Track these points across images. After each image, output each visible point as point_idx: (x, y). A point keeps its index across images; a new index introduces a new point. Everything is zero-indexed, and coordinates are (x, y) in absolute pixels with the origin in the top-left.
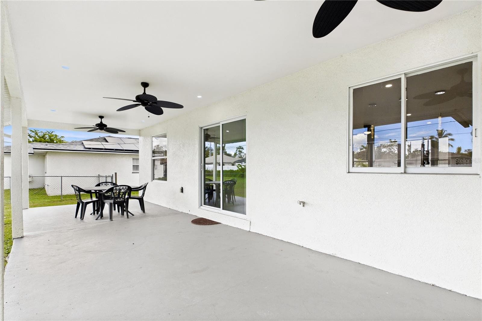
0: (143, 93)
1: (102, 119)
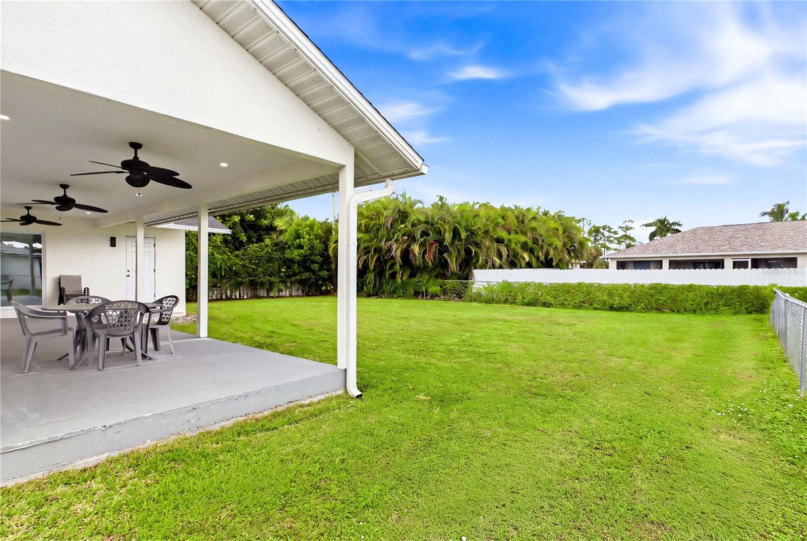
0: (63, 195)
1: (138, 151)
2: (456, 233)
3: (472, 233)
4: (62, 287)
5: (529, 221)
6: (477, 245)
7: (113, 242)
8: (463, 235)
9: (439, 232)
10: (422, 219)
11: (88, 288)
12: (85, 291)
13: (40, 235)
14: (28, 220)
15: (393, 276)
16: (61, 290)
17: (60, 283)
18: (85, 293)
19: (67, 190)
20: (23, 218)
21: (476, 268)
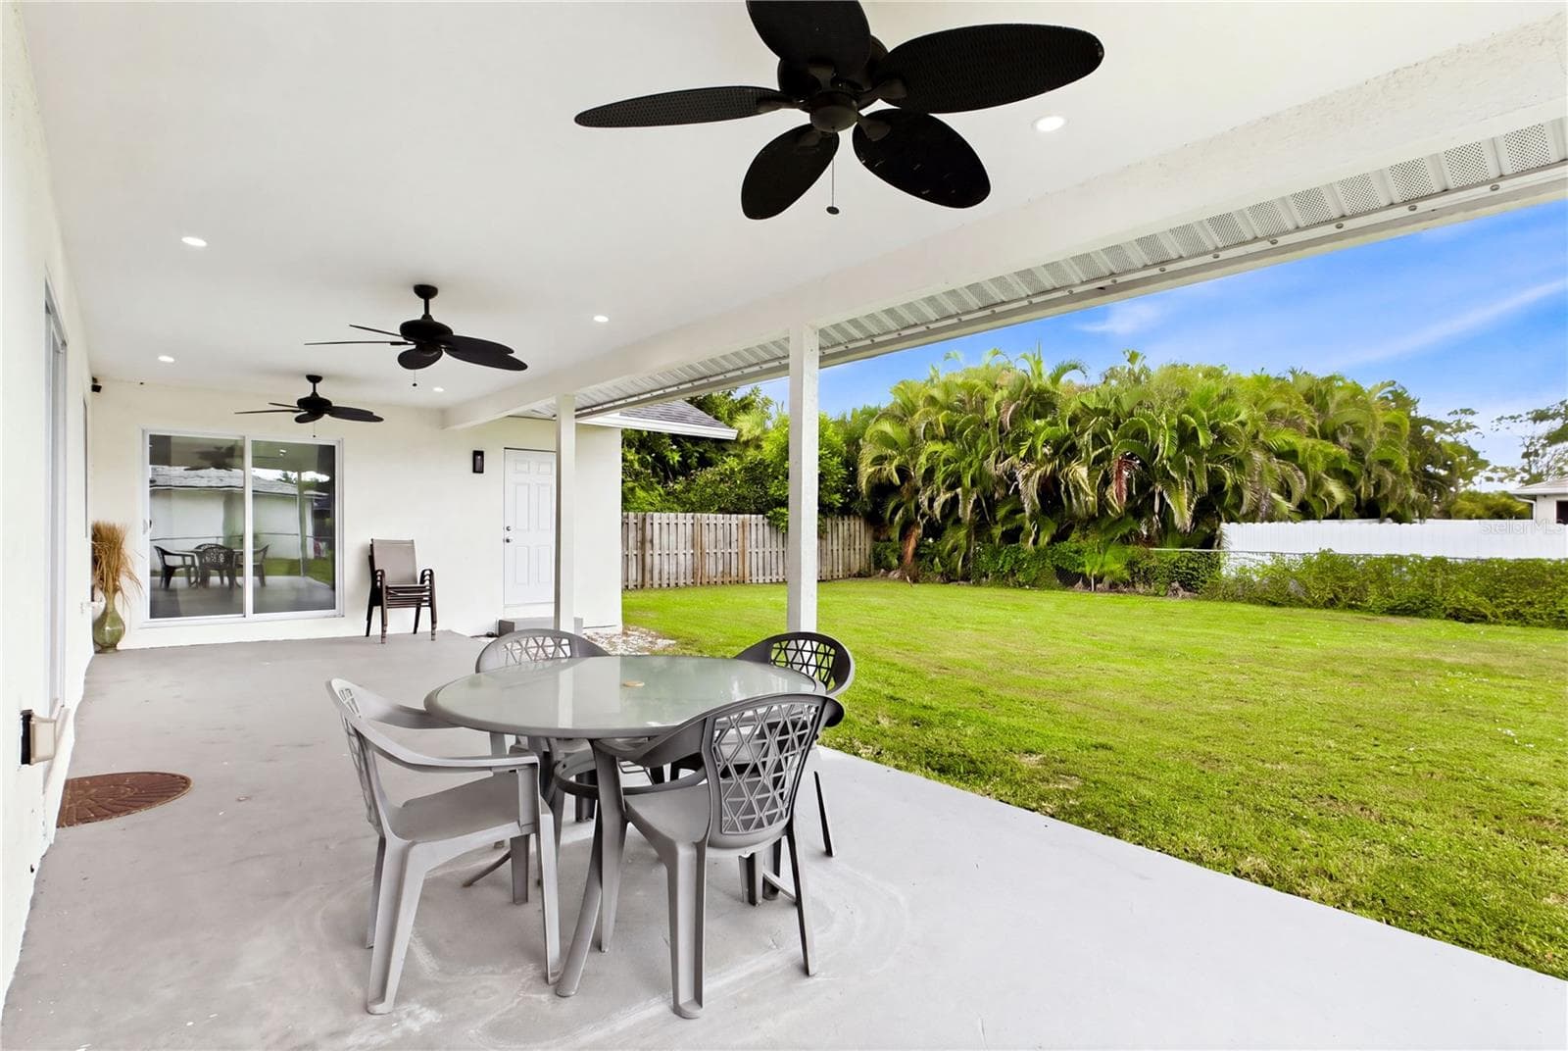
2: (1186, 437)
3: (1222, 435)
4: (377, 569)
5: (1339, 405)
6: (1238, 464)
7: (478, 461)
8: (1204, 439)
9: (1140, 434)
10: (1092, 403)
11: (431, 571)
12: (423, 576)
13: (334, 447)
14: (314, 408)
15: (1013, 536)
16: (375, 574)
17: (371, 559)
18: (422, 581)
19: (431, 301)
20: (302, 403)
21: (1231, 519)
